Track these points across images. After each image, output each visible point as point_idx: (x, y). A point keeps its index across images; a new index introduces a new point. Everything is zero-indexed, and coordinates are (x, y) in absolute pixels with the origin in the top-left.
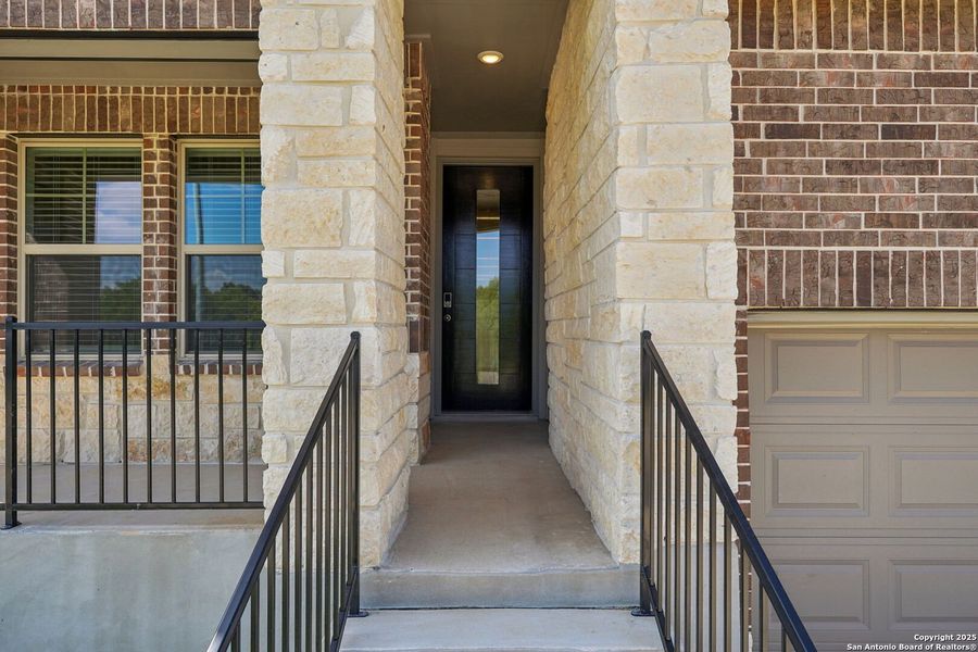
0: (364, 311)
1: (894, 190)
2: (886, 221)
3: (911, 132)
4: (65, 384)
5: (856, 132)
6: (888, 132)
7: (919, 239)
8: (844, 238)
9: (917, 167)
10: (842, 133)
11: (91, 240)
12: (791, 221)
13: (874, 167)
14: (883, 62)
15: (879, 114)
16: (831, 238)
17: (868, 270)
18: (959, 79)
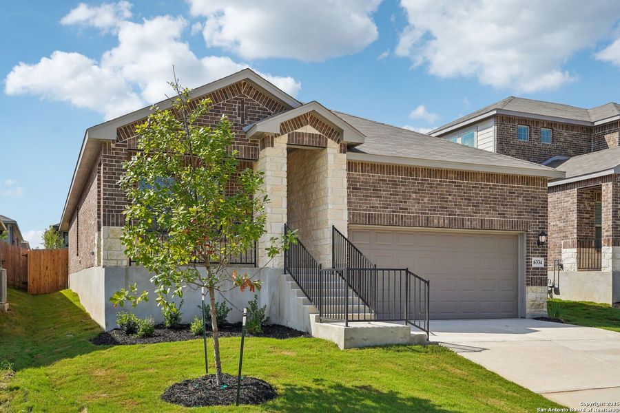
1: (374, 201)
2: (373, 207)
3: (377, 190)
5: (368, 189)
6: (373, 190)
7: (379, 211)
8: (366, 210)
9: (378, 197)
10: (366, 189)
12: (356, 206)
13: (371, 197)
14: (373, 176)
15: (372, 186)
16: (363, 210)
17: (370, 217)
18: (386, 180)
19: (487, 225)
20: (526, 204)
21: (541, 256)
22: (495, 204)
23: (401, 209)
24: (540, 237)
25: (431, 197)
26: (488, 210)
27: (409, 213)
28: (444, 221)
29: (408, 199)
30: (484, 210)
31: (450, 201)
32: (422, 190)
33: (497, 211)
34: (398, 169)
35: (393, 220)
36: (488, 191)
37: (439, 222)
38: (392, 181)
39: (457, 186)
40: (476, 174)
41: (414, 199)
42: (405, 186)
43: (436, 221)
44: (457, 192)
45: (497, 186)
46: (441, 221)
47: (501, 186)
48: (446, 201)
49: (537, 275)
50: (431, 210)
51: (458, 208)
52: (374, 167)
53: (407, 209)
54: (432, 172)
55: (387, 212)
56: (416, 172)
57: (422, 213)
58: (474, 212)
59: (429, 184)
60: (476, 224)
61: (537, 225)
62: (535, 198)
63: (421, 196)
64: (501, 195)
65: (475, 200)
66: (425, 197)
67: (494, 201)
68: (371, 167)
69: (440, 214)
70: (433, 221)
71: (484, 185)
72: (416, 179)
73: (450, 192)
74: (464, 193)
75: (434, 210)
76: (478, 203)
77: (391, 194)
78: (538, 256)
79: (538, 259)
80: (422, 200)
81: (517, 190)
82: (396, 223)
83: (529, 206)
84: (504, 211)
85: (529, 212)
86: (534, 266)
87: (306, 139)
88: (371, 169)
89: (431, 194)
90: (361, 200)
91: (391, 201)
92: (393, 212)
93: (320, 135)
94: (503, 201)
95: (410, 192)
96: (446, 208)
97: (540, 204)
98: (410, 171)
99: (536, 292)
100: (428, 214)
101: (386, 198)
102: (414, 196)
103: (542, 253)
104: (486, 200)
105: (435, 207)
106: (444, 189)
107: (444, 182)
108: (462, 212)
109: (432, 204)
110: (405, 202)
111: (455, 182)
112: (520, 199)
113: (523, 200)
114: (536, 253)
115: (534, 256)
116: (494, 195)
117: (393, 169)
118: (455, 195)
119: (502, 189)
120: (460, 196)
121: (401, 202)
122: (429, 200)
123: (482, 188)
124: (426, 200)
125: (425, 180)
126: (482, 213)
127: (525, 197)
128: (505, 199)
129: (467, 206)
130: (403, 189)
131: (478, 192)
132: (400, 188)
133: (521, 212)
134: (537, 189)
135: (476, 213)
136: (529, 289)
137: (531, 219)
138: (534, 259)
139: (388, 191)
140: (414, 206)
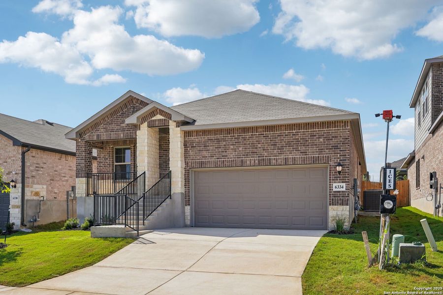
0: (146, 169)
1: (205, 153)
2: (204, 157)
3: (207, 146)
4: (120, 184)
5: (201, 146)
6: (204, 146)
7: (208, 159)
8: (199, 159)
9: (207, 150)
10: (199, 147)
11: (125, 162)
12: (193, 157)
13: (202, 151)
14: (204, 138)
15: (203, 144)
16: (198, 159)
17: (202, 163)
18: (212, 139)
19: (290, 162)
20: (327, 143)
21: (342, 182)
22: (297, 146)
23: (222, 156)
24: (338, 167)
25: (244, 146)
26: (291, 151)
27: (229, 158)
28: (255, 161)
29: (228, 149)
30: (288, 151)
31: (260, 148)
32: (238, 142)
33: (299, 150)
34: (220, 131)
35: (217, 164)
36: (291, 137)
37: (251, 163)
38: (216, 139)
39: (265, 136)
40: (281, 126)
41: (232, 149)
42: (225, 141)
43: (248, 162)
44: (265, 141)
45: (299, 132)
46: (252, 162)
47: (303, 132)
48: (257, 148)
49: (338, 197)
50: (244, 155)
51: (266, 152)
52: (205, 132)
53: (227, 156)
54: (245, 130)
55: (213, 160)
56: (234, 132)
57: (237, 158)
58: (279, 154)
59: (243, 138)
60: (281, 162)
61: (338, 158)
62: (336, 137)
63: (237, 147)
64: (303, 139)
65: (279, 145)
66: (239, 147)
67: (296, 144)
68: (203, 132)
69: (252, 157)
70: (246, 162)
71: (288, 133)
72: (233, 136)
73: (259, 141)
74: (271, 141)
75: (247, 155)
76: (283, 147)
77: (216, 148)
78: (339, 182)
79: (339, 184)
80: (238, 149)
81: (318, 133)
82: (219, 165)
83: (330, 144)
84: (305, 150)
85: (330, 149)
86: (334, 190)
87: (157, 123)
88: (203, 134)
89: (245, 144)
90: (196, 153)
91: (216, 152)
92: (217, 159)
93: (165, 119)
94: (304, 143)
95: (229, 145)
96: (257, 152)
97: (340, 141)
98: (229, 131)
99: (337, 210)
100: (242, 158)
101: (213, 150)
102: (232, 147)
103: (343, 179)
104: (289, 144)
105: (248, 153)
106: (255, 139)
107: (254, 135)
108: (269, 154)
109: (245, 151)
110: (226, 152)
111: (264, 134)
112: (321, 140)
113: (324, 140)
114: (337, 180)
115: (335, 182)
116: (296, 139)
117: (217, 132)
118: (263, 143)
119: (304, 134)
120: (268, 143)
121: (223, 152)
122: (243, 149)
123: (285, 135)
124: (241, 149)
125: (240, 136)
126: (287, 153)
127: (326, 137)
128: (307, 141)
129: (273, 149)
130: (224, 143)
131: (282, 138)
132: (222, 143)
133: (322, 149)
134: (338, 130)
135: (281, 154)
136: (330, 207)
137: (332, 154)
138: (334, 185)
139: (214, 146)
140: (232, 154)
